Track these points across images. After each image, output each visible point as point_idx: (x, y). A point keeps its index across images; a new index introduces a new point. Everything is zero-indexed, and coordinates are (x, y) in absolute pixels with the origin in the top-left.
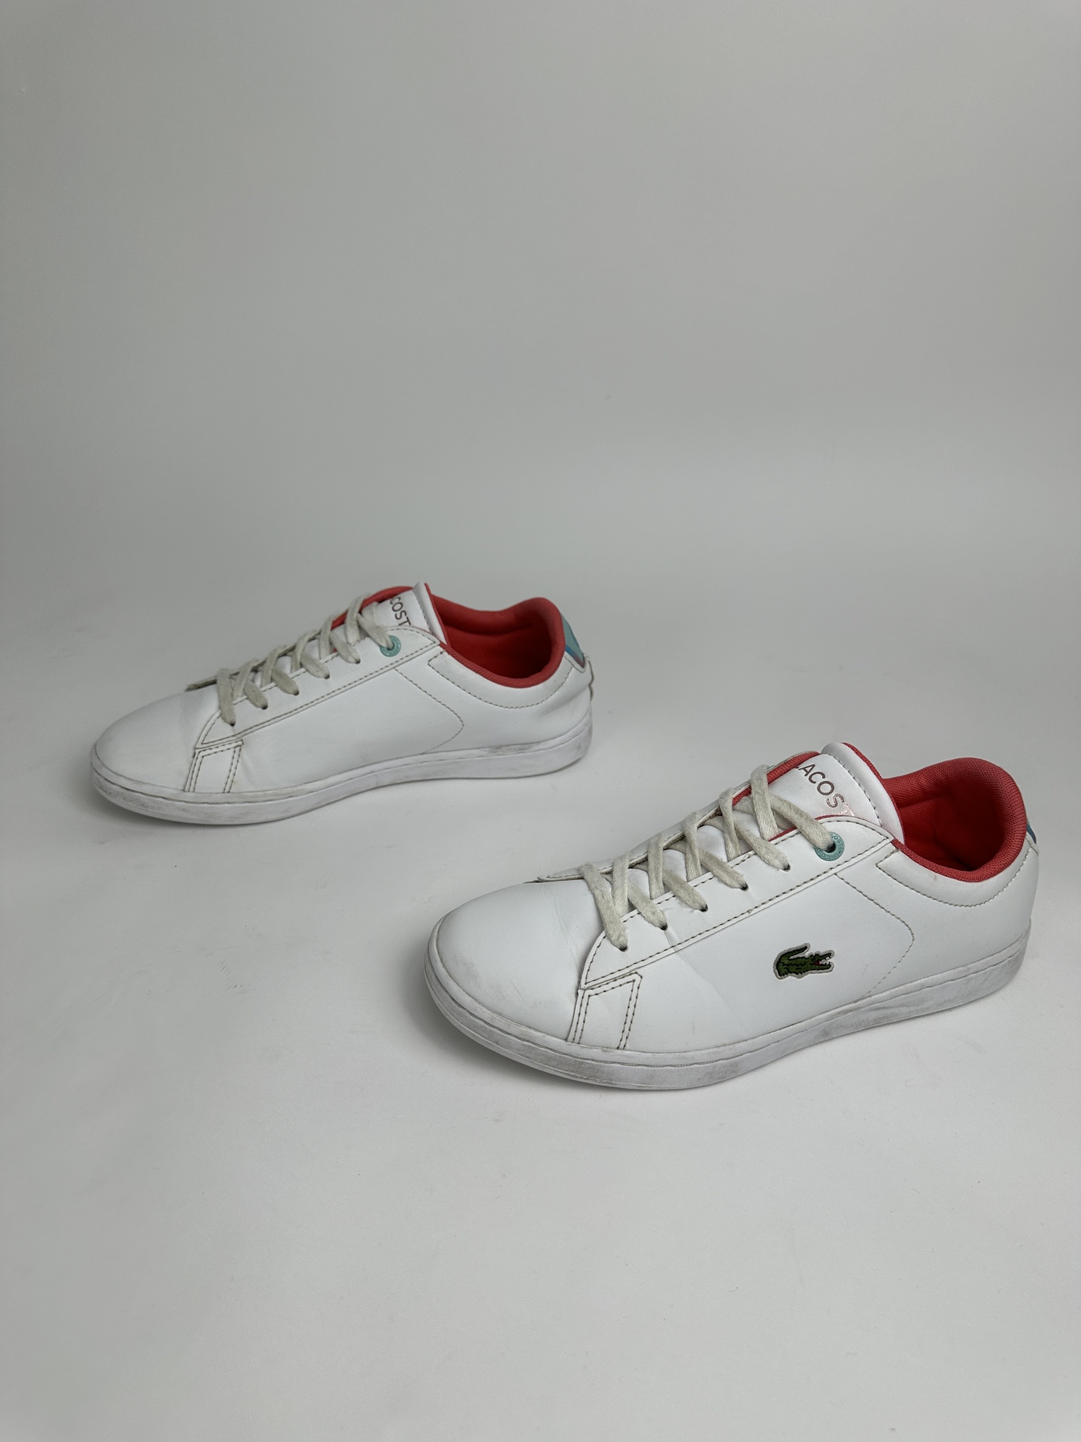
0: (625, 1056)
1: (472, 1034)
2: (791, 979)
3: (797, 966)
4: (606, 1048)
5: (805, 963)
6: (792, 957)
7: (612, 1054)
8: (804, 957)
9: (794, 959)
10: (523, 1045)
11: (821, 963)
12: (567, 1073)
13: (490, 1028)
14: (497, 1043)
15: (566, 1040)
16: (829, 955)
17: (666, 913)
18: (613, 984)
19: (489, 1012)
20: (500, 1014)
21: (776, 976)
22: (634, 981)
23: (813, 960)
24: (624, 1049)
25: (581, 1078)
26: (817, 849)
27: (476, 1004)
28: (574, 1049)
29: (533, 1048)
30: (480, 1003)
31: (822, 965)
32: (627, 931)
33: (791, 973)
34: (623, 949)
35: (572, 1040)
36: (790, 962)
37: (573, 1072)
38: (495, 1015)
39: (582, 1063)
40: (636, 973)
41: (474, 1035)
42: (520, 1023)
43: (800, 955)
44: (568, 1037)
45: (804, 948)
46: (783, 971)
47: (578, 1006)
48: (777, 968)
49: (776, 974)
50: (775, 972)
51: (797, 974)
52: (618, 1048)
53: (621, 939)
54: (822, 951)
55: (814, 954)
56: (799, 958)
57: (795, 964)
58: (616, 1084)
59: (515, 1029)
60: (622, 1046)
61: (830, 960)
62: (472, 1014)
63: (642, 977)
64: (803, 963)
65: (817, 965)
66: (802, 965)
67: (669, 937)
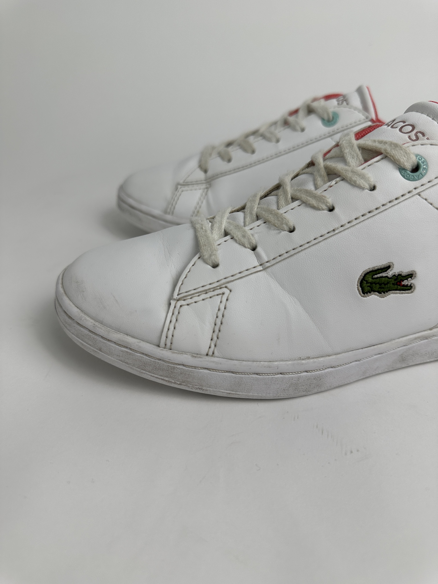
0: (213, 362)
1: (81, 343)
2: (374, 298)
3: (380, 284)
4: (196, 355)
5: (388, 283)
6: (376, 276)
7: (201, 359)
8: (387, 277)
9: (377, 278)
10: (122, 351)
11: (403, 283)
12: (162, 378)
13: (93, 336)
14: (100, 350)
15: (159, 346)
16: (411, 275)
17: (256, 236)
18: (203, 296)
19: (92, 321)
20: (101, 323)
21: (360, 294)
22: (223, 294)
23: (395, 280)
24: (212, 356)
25: (175, 383)
26: (402, 169)
27: (82, 314)
28: (166, 354)
29: (130, 354)
30: (85, 314)
31: (404, 286)
32: (219, 252)
33: (374, 291)
34: (215, 266)
35: (164, 346)
36: (374, 280)
37: (167, 377)
38: (97, 324)
39: (174, 368)
40: (226, 287)
41: (83, 344)
42: (118, 330)
43: (384, 274)
44: (160, 342)
45: (387, 268)
46: (367, 289)
47: (170, 314)
48: (361, 286)
49: (359, 292)
50: (358, 289)
51: (380, 293)
52: (207, 355)
53: (213, 257)
54: (405, 271)
55: (397, 274)
56: (382, 277)
57: (378, 283)
58: (207, 390)
59: (115, 336)
60: (210, 353)
61: (412, 281)
62: (78, 324)
63: (231, 291)
64: (386, 282)
65: (400, 285)
66: (385, 285)
67: (258, 257)
